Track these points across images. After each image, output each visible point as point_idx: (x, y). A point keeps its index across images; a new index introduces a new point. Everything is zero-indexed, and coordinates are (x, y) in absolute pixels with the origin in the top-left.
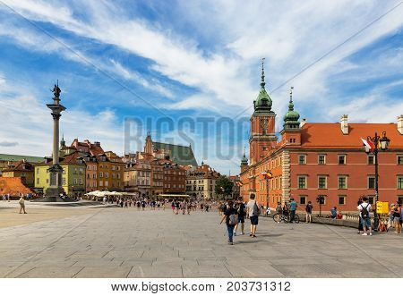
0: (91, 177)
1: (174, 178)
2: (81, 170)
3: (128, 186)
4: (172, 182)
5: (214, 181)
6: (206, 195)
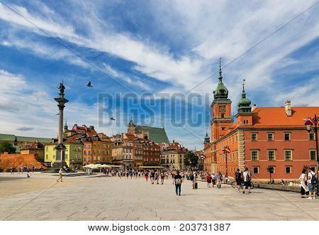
0: (87, 153)
1: (151, 154)
2: (80, 148)
3: (115, 160)
4: (150, 157)
5: (183, 155)
6: (177, 166)
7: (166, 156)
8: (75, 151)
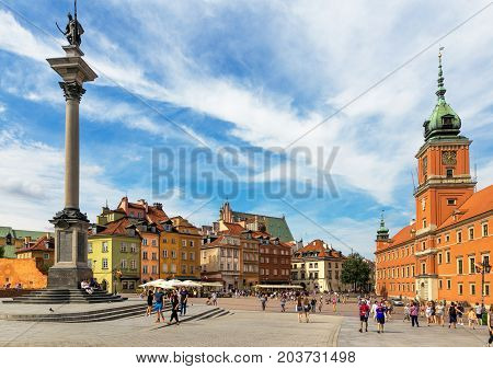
0: (150, 257)
1: (275, 261)
4: (271, 266)
6: (323, 285)
7: (299, 265)
8: (123, 251)
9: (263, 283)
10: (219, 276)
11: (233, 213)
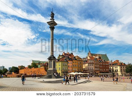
1: (104, 67)
4: (103, 68)
5: (122, 67)
7: (111, 68)
8: (64, 65)
9: (101, 73)
10: (88, 71)
11: (91, 54)
